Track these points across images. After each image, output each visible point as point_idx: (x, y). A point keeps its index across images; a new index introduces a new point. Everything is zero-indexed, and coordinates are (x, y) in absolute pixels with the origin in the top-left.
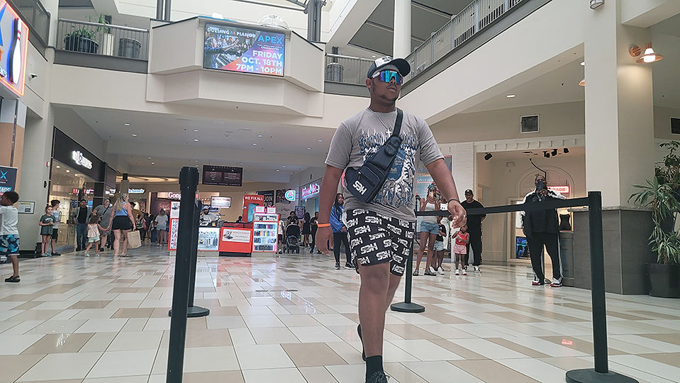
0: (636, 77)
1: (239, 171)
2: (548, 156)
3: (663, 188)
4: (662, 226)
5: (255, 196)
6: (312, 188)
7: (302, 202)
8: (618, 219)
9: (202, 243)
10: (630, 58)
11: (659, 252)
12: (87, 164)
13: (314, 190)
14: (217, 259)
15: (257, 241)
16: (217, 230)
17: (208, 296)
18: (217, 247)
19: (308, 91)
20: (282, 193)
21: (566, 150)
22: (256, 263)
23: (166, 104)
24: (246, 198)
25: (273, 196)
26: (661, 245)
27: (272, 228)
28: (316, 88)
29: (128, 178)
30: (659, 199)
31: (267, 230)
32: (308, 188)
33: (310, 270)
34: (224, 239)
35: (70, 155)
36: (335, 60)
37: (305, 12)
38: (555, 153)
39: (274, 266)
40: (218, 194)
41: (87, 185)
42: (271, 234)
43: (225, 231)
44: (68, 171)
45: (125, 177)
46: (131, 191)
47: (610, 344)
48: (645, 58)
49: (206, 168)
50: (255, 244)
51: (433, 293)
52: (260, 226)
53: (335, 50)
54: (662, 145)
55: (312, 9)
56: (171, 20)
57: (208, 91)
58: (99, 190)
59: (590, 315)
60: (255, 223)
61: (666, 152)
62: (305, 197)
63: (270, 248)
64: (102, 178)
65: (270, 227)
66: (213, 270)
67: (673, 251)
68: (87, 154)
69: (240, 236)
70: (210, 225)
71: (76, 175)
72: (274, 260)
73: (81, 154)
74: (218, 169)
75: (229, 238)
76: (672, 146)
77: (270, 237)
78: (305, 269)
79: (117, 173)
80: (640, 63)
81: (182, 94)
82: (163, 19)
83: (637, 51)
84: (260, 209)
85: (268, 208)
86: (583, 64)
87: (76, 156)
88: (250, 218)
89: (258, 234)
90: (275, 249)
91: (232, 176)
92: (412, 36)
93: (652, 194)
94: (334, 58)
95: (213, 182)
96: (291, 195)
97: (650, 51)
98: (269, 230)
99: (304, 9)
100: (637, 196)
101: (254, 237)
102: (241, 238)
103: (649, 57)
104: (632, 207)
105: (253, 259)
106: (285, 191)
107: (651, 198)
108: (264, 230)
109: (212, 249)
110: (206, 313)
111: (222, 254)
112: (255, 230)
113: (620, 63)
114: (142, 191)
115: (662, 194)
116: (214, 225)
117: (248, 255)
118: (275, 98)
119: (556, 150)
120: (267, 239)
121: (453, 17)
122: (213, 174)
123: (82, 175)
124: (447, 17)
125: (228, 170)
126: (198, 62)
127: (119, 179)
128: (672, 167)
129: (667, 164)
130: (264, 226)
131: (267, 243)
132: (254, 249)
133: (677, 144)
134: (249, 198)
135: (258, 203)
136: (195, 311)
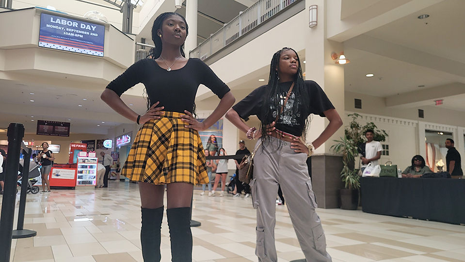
0: (335, 72)
1: (67, 125)
3: (349, 142)
4: (348, 166)
5: (80, 144)
7: (116, 148)
8: (323, 161)
10: (332, 60)
11: (346, 181)
13: (126, 140)
15: (80, 177)
17: (36, 221)
20: (101, 142)
22: (79, 194)
23: (6, 72)
24: (72, 146)
25: (93, 144)
26: (347, 178)
27: (92, 168)
30: (347, 148)
31: (88, 169)
32: (121, 138)
33: (121, 198)
36: (143, 47)
37: (121, 11)
39: (93, 196)
42: (91, 172)
43: (54, 171)
48: (340, 61)
49: (40, 123)
50: (78, 180)
52: (83, 167)
53: (143, 41)
54: (349, 115)
55: (126, 10)
56: (13, 8)
57: (42, 64)
60: (79, 164)
61: (351, 120)
62: (119, 145)
63: (90, 183)
65: (91, 167)
67: (354, 181)
72: (93, 191)
74: (50, 123)
75: (57, 175)
76: (354, 116)
77: (90, 174)
78: (116, 198)
80: (337, 64)
81: (21, 65)
82: (6, 6)
83: (336, 57)
84: (83, 154)
85: (90, 153)
86: (305, 62)
88: (75, 161)
89: (81, 172)
91: (61, 129)
92: (198, 35)
93: (343, 146)
94: (142, 46)
95: (46, 133)
96: (108, 144)
97: (342, 57)
98: (90, 169)
99: (120, 9)
100: (335, 147)
101: (78, 175)
102: (67, 176)
103: (342, 60)
104: (331, 153)
105: (76, 191)
107: (342, 148)
108: (86, 169)
110: (34, 234)
112: (79, 169)
113: (326, 63)
115: (348, 146)
117: (72, 188)
118: (97, 72)
120: (88, 176)
121: (225, 25)
122: (46, 128)
124: (221, 24)
125: (59, 124)
126: (35, 42)
128: (354, 129)
129: (352, 127)
130: (86, 167)
131: (87, 179)
132: (77, 184)
133: (357, 115)
134: (74, 146)
135: (82, 150)
136: (24, 234)
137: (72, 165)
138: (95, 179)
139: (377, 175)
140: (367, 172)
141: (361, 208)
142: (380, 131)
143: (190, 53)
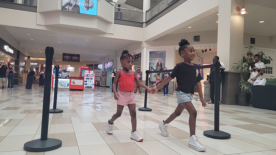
0: (238, 20)
1: (78, 56)
2: (203, 52)
4: (244, 79)
5: (85, 66)
6: (109, 64)
7: (105, 69)
8: (228, 76)
9: (62, 85)
10: (236, 12)
11: (242, 88)
12: (11, 51)
13: (110, 64)
14: (69, 92)
15: (86, 84)
16: (69, 80)
17: (63, 105)
18: (69, 87)
19: (107, 23)
20: (96, 66)
21: (210, 50)
22: (85, 93)
23: (46, 26)
24: (81, 67)
25: (93, 66)
26: (243, 86)
27: (92, 79)
28: (111, 21)
29: (30, 58)
31: (90, 80)
32: (108, 63)
33: (107, 96)
34: (72, 84)
35: (3, 47)
38: (206, 51)
39: (93, 94)
40: (70, 65)
41: (12, 61)
42: (91, 82)
43: (72, 80)
44: (3, 54)
45: (29, 57)
46: (32, 64)
47: (220, 122)
48: (241, 12)
49: (64, 54)
50: (85, 86)
51: (156, 104)
52: (87, 79)
53: (119, 6)
54: (246, 47)
57: (64, 21)
58: (17, 62)
59: (213, 112)
60: (85, 77)
61: (247, 50)
62: (106, 67)
63: (91, 87)
64: (18, 57)
65: (91, 79)
66: (67, 96)
67: (247, 88)
68: (11, 47)
69: (79, 82)
70: (66, 78)
71: (6, 56)
72: (93, 92)
73: (8, 47)
74: (69, 55)
75: (74, 83)
76: (250, 48)
77: (91, 83)
78: (105, 96)
79: (25, 56)
80: (240, 14)
81: (53, 22)
83: (239, 9)
84: (87, 71)
85: (90, 71)
86: (218, 14)
87: (6, 47)
88: (83, 76)
89: (86, 81)
90: (93, 88)
91: (75, 58)
92: (151, 1)
93: (240, 66)
94: (119, 9)
95: (67, 60)
96: (100, 66)
97: (243, 9)
98: (91, 80)
100: (235, 67)
101: (85, 83)
102: (79, 83)
103: (243, 12)
104: (233, 71)
105: (84, 92)
106: (98, 65)
107: (240, 68)
108: (89, 80)
109: (67, 88)
110: (62, 112)
111: (71, 90)
112: (85, 80)
113: (232, 14)
114: (36, 64)
115: (244, 66)
116: (67, 78)
117: (82, 90)
118: (94, 25)
119: (206, 49)
120: (90, 84)
122: (67, 57)
123: (9, 56)
125: (74, 55)
126: (60, 8)
127: (26, 58)
128: (249, 56)
130: (89, 79)
131: (90, 86)
132: (84, 88)
133: (252, 47)
134: (82, 67)
135: (86, 69)
136: (57, 111)
137: (81, 78)
138: (94, 85)
139: (264, 85)
140: (257, 83)
141: (251, 105)
142: (267, 57)
143: (146, 12)
